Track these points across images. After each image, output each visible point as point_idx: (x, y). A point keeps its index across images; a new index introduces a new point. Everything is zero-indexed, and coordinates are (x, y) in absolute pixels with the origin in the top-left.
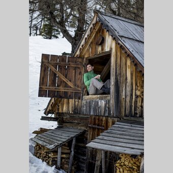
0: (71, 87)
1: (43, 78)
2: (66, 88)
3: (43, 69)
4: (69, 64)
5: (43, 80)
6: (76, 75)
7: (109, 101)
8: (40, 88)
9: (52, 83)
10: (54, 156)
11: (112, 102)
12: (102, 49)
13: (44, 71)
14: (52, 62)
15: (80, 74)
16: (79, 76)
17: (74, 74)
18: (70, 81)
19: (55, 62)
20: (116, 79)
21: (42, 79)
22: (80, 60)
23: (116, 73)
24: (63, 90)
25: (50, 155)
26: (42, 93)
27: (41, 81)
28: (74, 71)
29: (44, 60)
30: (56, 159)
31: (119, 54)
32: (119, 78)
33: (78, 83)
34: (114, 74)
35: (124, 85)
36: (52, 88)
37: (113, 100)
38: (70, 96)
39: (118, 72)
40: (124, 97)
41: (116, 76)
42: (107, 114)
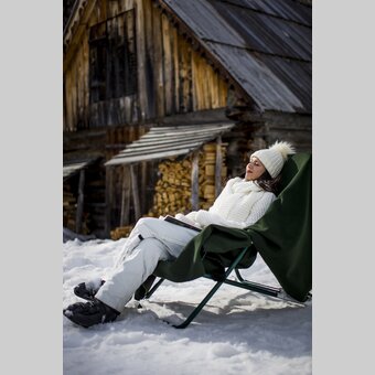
11: (143, 96)
12: (120, 8)
20: (147, 56)
23: (146, 46)
31: (149, 12)
32: (151, 54)
34: (143, 48)
37: (145, 93)
39: (149, 44)
40: (161, 84)
41: (147, 51)
42: (135, 119)
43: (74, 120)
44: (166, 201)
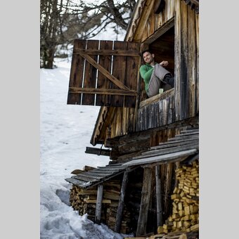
0: (119, 88)
1: (75, 76)
2: (112, 90)
3: (75, 61)
4: (117, 53)
5: (75, 78)
6: (128, 69)
7: (173, 98)
8: (70, 90)
9: (89, 83)
10: (91, 201)
11: (178, 97)
12: (163, 20)
13: (77, 64)
14: (90, 50)
15: (134, 68)
16: (132, 71)
17: (124, 67)
18: (118, 78)
19: (95, 50)
20: (183, 57)
21: (73, 77)
22: (134, 45)
23: (182, 47)
24: (107, 93)
25: (85, 200)
26: (73, 98)
27: (72, 79)
28: (124, 63)
29: (77, 49)
30: (94, 206)
31: (185, 16)
32: (186, 54)
33: (131, 81)
34: (180, 50)
35: (194, 63)
36: (89, 90)
37: (179, 94)
38: (118, 102)
39: (185, 45)
40: (194, 83)
41: (182, 52)
42: (170, 121)
43: (126, 125)
44: (181, 214)
